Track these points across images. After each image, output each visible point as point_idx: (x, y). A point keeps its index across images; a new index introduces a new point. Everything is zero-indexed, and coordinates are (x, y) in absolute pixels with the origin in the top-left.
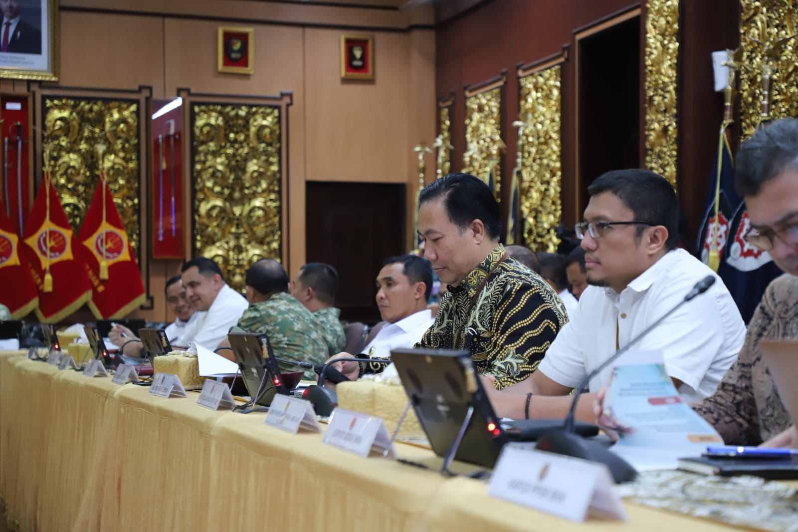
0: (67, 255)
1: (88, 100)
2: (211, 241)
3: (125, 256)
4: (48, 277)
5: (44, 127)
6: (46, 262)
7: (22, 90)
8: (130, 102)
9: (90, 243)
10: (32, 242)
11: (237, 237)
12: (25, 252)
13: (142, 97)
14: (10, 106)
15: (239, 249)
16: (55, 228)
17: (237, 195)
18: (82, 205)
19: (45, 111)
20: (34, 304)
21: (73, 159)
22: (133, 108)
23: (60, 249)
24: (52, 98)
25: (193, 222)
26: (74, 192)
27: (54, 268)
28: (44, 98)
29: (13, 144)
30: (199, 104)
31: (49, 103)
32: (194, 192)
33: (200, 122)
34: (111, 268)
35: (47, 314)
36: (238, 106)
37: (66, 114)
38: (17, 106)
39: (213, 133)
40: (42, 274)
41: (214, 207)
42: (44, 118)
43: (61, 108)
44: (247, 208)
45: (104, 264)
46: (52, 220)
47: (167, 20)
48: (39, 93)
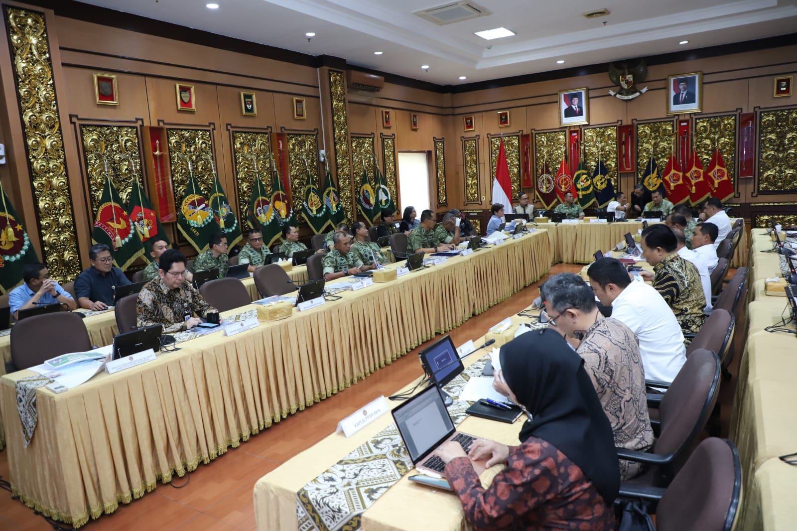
0: (701, 179)
1: (715, 117)
2: (768, 169)
3: (725, 178)
4: (694, 188)
5: (696, 130)
6: (693, 182)
7: (687, 117)
8: (732, 116)
9: (711, 174)
10: (688, 175)
11: (780, 166)
12: (685, 178)
13: (737, 113)
14: (682, 124)
15: (781, 172)
16: (696, 169)
17: (781, 149)
18: (710, 159)
19: (696, 124)
20: (688, 198)
21: (708, 142)
22: (734, 118)
23: (698, 177)
24: (699, 119)
25: (759, 162)
26: (707, 154)
27: (696, 184)
28: (696, 119)
29: (683, 138)
30: (764, 112)
31: (698, 121)
32: (760, 148)
34: (719, 183)
35: (693, 201)
36: (784, 110)
37: (705, 124)
38: (685, 124)
39: (770, 124)
40: (692, 186)
41: (769, 155)
42: (696, 127)
43: (703, 122)
44: (786, 154)
45: (716, 182)
47: (750, 80)
48: (694, 117)
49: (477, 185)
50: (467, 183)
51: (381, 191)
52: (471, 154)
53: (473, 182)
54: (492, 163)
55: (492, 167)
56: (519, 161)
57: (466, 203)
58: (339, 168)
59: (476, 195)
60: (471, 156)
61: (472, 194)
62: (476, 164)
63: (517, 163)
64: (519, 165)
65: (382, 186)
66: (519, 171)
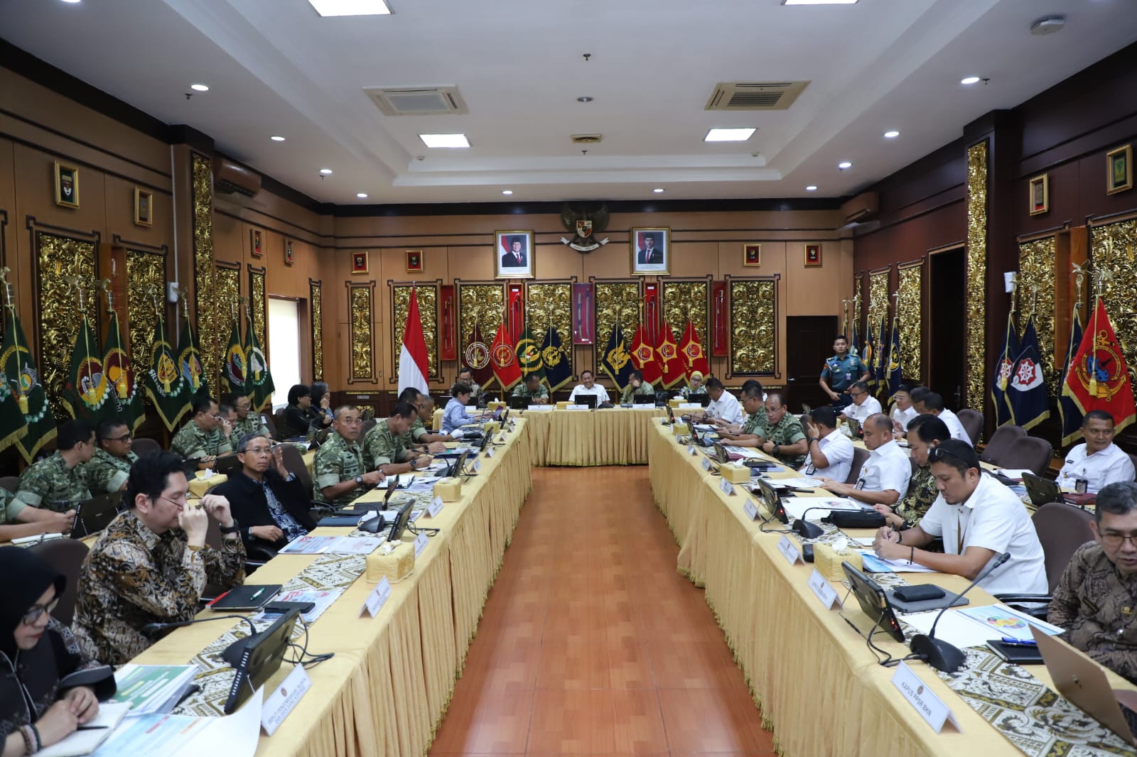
0: (675, 356)
1: (684, 283)
2: (741, 347)
3: (700, 356)
4: (666, 366)
5: (664, 298)
6: (665, 360)
7: (654, 280)
8: (703, 282)
9: (685, 350)
10: (659, 350)
11: (753, 345)
12: (656, 355)
13: (708, 280)
14: (649, 288)
15: (754, 351)
16: (669, 343)
17: (753, 324)
18: (681, 331)
19: (665, 289)
20: (660, 379)
21: (677, 311)
22: (704, 285)
23: (671, 353)
24: (668, 283)
25: (732, 338)
26: (677, 326)
27: (668, 362)
28: (664, 283)
29: (651, 305)
30: (735, 282)
31: (666, 285)
32: (732, 324)
33: (735, 291)
34: (694, 362)
35: (666, 383)
36: (754, 282)
37: (674, 290)
38: (653, 288)
39: (741, 294)
40: (664, 365)
41: (742, 331)
42: (664, 293)
43: (671, 287)
44: (758, 331)
45: (691, 360)
46: (668, 340)
47: (720, 243)
48: (662, 281)
49: (371, 355)
50: (353, 351)
51: (253, 357)
52: (361, 308)
53: (364, 349)
54: (395, 323)
55: (395, 329)
56: (436, 322)
57: (352, 379)
58: (200, 315)
59: (369, 369)
60: (361, 311)
61: (361, 368)
62: (369, 324)
63: (434, 324)
64: (436, 328)
65: (255, 349)
66: (436, 337)
